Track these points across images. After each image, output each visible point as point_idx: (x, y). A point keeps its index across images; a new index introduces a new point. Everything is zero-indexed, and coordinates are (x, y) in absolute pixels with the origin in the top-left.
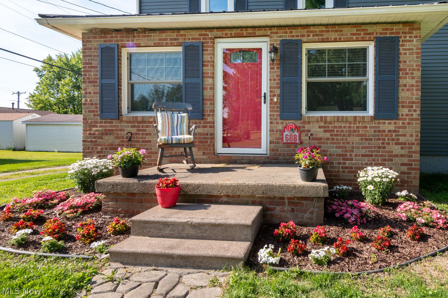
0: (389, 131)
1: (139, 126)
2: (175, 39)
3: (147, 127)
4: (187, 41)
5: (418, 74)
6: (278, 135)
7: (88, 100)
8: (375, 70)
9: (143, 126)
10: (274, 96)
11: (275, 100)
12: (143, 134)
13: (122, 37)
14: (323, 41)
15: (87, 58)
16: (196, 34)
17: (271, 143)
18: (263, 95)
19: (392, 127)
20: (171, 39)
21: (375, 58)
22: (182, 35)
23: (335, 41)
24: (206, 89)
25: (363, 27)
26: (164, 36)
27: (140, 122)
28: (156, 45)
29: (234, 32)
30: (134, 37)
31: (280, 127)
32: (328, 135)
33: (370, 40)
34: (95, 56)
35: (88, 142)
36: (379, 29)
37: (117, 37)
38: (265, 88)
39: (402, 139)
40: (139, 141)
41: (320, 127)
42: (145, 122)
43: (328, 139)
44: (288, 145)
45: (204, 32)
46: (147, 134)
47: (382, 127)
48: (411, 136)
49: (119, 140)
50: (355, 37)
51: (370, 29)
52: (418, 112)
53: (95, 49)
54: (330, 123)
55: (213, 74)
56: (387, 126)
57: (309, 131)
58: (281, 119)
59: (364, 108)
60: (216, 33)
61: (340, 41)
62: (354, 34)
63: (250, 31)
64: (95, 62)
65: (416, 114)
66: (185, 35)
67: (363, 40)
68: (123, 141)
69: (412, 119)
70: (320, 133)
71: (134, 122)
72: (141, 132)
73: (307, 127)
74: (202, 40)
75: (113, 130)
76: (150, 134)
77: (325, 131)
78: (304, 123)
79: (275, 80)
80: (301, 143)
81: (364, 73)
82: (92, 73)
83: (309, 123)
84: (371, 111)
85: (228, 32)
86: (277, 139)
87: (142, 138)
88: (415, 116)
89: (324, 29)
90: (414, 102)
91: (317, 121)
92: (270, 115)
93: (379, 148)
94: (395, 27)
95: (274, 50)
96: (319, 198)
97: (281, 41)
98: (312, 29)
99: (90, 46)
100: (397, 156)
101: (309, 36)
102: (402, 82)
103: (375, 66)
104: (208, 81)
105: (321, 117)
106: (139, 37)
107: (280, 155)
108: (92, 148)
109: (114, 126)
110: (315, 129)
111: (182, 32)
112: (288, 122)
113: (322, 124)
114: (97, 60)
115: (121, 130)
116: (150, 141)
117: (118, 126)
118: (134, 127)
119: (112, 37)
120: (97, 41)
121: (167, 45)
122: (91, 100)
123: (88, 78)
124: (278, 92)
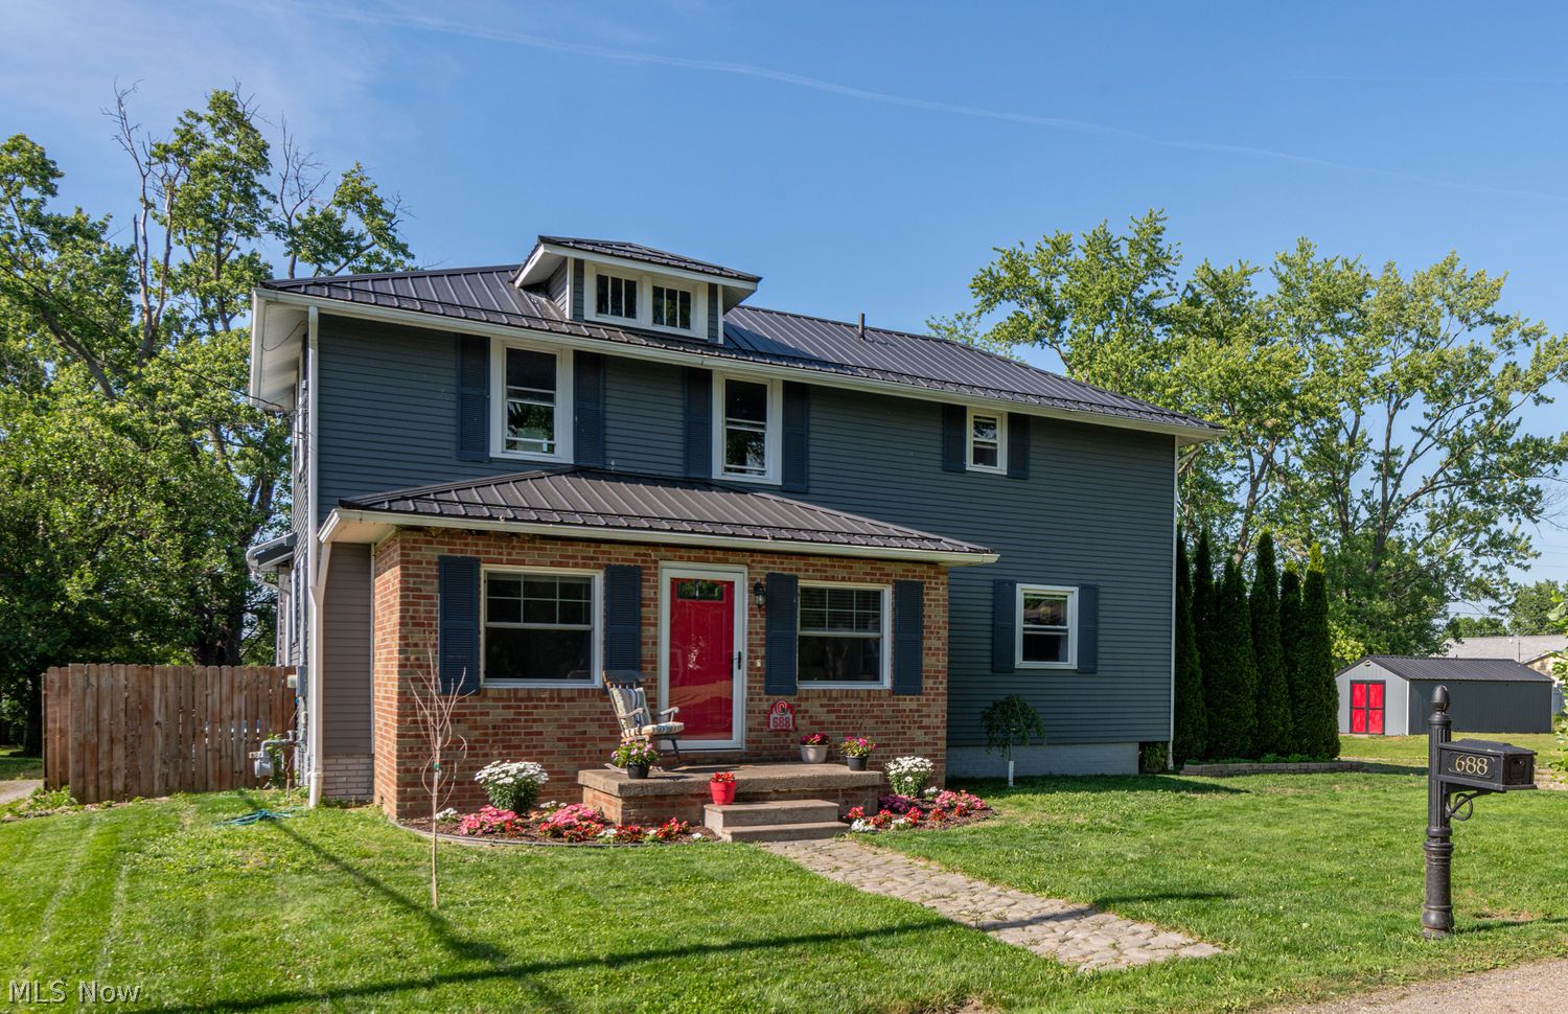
0: (911, 710)
1: (519, 707)
2: (592, 558)
3: (535, 707)
4: (613, 563)
5: (944, 633)
6: (762, 719)
7: (412, 658)
8: (894, 626)
9: (526, 707)
10: (756, 658)
11: (759, 664)
12: (526, 721)
13: (488, 546)
14: (827, 579)
15: (411, 580)
16: (630, 552)
17: (750, 730)
18: (736, 656)
19: (914, 706)
20: (583, 558)
21: (894, 609)
22: (603, 552)
23: (843, 579)
24: (646, 643)
25: (879, 565)
26: (570, 550)
27: (522, 700)
28: (553, 564)
29: (694, 553)
30: (513, 548)
31: (765, 706)
32: (833, 717)
33: (887, 582)
34: (428, 576)
35: (410, 737)
36: (898, 569)
37: (476, 545)
38: (740, 644)
39: (926, 721)
40: (519, 734)
41: (822, 706)
42: (530, 699)
43: (832, 723)
44: (777, 733)
45: (642, 550)
46: (534, 721)
47: (903, 705)
48: (937, 716)
49: (477, 732)
50: (868, 578)
51: (889, 568)
52: (945, 685)
53: (429, 563)
54: (836, 699)
55: (656, 619)
56: (909, 703)
57: (806, 711)
58: (766, 693)
59: (875, 676)
60: (663, 552)
61: (850, 580)
62: (868, 574)
63: (720, 554)
64: (428, 588)
65: (942, 688)
66: (610, 553)
67: (879, 581)
68: (486, 734)
69: (938, 694)
70: (823, 715)
71: (509, 699)
72: (523, 718)
73: (804, 705)
74: (639, 564)
75: (465, 714)
76: (541, 720)
77: (829, 712)
78: (800, 699)
79: (757, 633)
80: (796, 729)
81: (877, 627)
82: (422, 609)
83: (807, 699)
84: (887, 682)
85: (683, 552)
86: (759, 724)
87: (525, 727)
88: (941, 691)
89: (827, 561)
90: (939, 672)
91: (819, 697)
92: (749, 688)
93: (898, 733)
94: (919, 569)
95: (756, 589)
96: (874, 787)
97: (768, 575)
98: (812, 560)
99: (418, 558)
100: (919, 744)
101: (807, 570)
102: (926, 643)
103: (894, 620)
104: (648, 631)
105: (825, 691)
106: (522, 548)
107: (764, 748)
108: (420, 749)
109: (467, 707)
110: (816, 709)
111: (604, 547)
112: (776, 698)
113: (825, 701)
114: (432, 584)
115: (482, 714)
116: (540, 733)
117: (475, 707)
118: (509, 707)
119: (466, 545)
120: (433, 550)
121: (576, 565)
122: (417, 659)
123: (412, 618)
124: (762, 651)
